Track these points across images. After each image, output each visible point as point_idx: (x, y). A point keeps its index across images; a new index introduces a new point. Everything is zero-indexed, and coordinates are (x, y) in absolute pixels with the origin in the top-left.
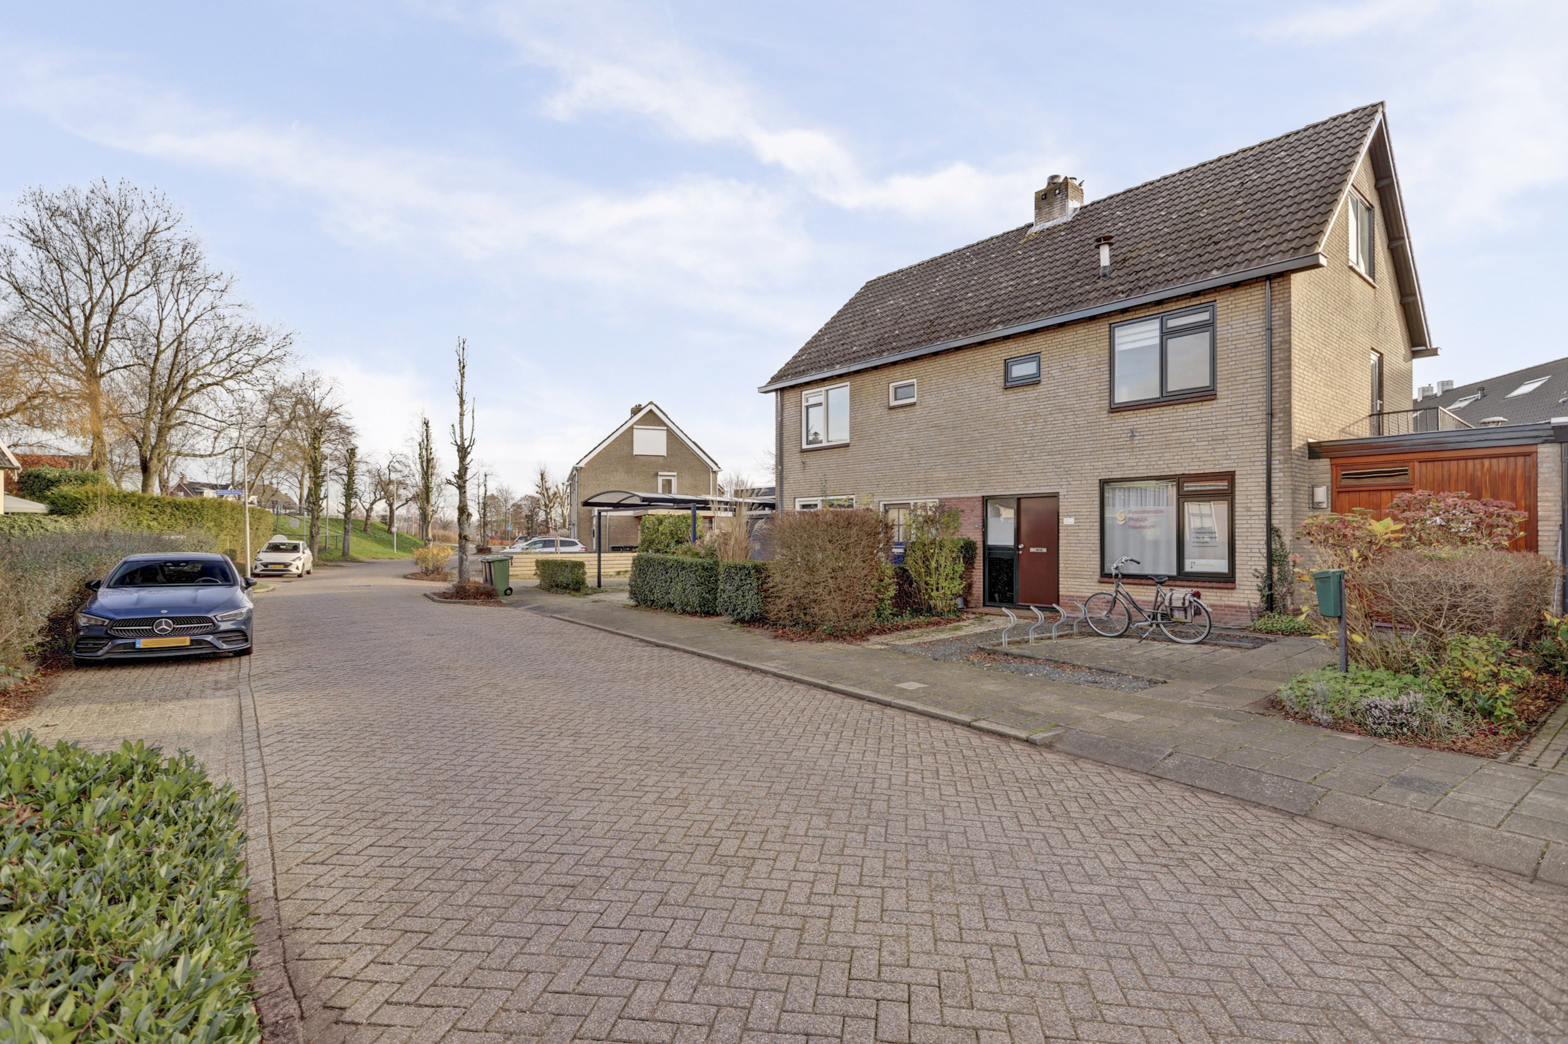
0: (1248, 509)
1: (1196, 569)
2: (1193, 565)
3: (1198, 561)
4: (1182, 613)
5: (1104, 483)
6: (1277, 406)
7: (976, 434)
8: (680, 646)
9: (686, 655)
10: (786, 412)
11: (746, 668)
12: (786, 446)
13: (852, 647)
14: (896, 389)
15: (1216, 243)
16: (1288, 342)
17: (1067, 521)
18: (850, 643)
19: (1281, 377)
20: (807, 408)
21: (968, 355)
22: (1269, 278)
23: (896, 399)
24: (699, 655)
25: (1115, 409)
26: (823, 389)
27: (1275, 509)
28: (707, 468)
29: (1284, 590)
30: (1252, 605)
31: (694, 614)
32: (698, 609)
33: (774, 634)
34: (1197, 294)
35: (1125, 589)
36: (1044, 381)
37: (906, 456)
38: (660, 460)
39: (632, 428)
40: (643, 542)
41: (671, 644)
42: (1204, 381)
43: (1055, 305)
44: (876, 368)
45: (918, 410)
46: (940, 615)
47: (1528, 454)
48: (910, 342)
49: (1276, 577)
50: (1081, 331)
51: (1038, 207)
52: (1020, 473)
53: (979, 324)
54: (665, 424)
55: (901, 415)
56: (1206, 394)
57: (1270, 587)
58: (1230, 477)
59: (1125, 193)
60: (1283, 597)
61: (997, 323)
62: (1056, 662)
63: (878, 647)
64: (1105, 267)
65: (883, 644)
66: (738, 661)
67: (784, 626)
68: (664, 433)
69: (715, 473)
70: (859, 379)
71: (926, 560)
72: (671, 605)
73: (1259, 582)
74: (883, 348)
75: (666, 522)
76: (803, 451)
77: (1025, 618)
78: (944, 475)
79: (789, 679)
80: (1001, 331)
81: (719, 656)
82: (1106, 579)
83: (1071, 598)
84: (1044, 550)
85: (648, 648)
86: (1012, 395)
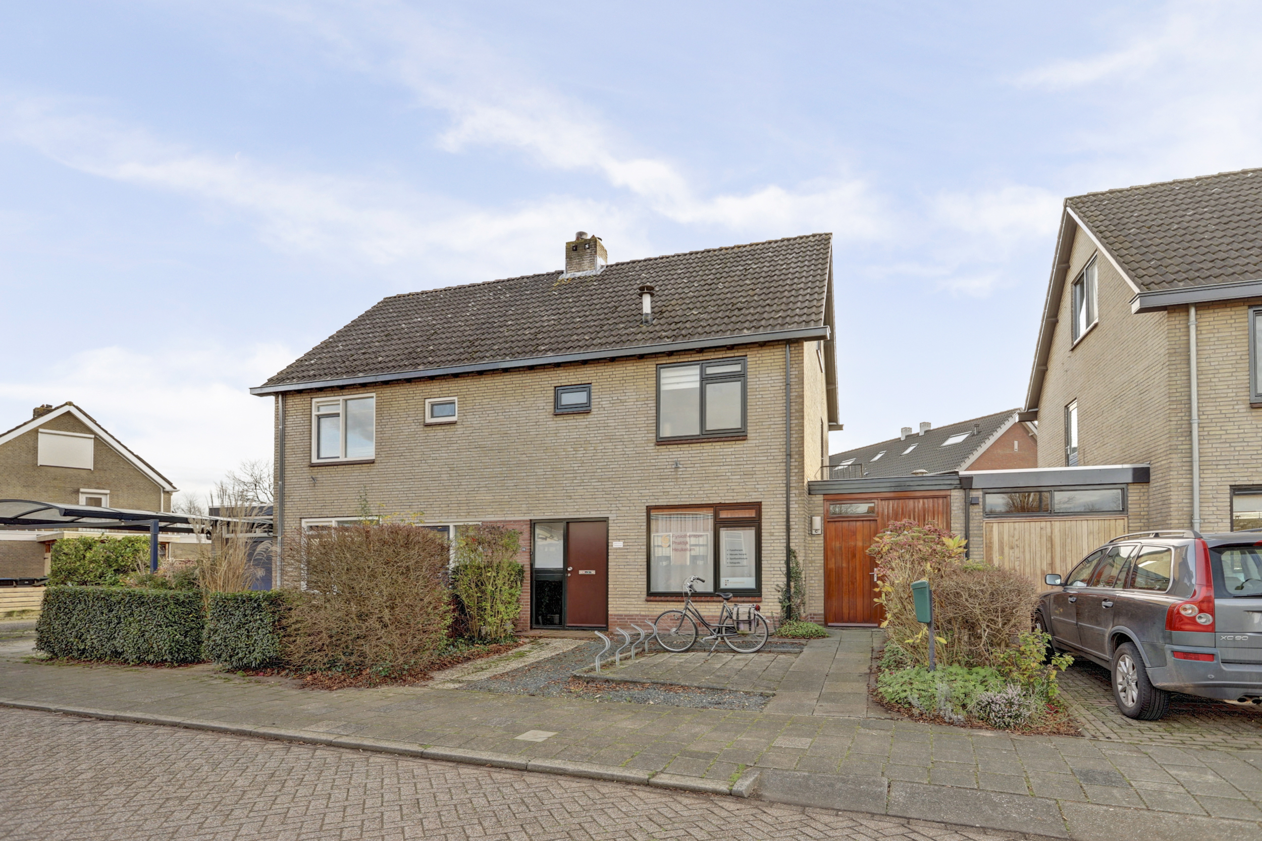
0: (772, 534)
1: (730, 586)
2: (728, 582)
3: (731, 579)
4: (747, 626)
5: (649, 509)
6: (794, 450)
7: (524, 458)
8: (148, 716)
9: (161, 730)
10: (290, 421)
11: (277, 738)
12: (290, 458)
13: (418, 690)
14: (433, 405)
15: (740, 309)
16: (802, 397)
17: (616, 544)
18: (412, 684)
19: (797, 425)
20: (319, 417)
21: (516, 378)
22: (789, 342)
23: (432, 416)
24: (187, 727)
25: (662, 442)
26: (341, 398)
27: (793, 534)
28: (158, 488)
29: (799, 601)
30: (775, 615)
31: (161, 663)
32: (168, 657)
33: (300, 682)
34: (732, 347)
35: (693, 606)
36: (594, 411)
37: (445, 477)
38: (83, 473)
39: (35, 431)
40: (54, 573)
41: (128, 714)
42: (736, 424)
43: (603, 341)
44: (409, 381)
45: (459, 429)
46: (495, 641)
47: (945, 497)
48: (450, 358)
49: (793, 590)
50: (630, 368)
51: (569, 257)
52: (570, 497)
53: (527, 350)
54: (91, 431)
55: (440, 433)
56: (738, 435)
57: (789, 599)
58: (757, 506)
59: (645, 260)
60: (798, 607)
61: (546, 351)
62: (663, 684)
63: (451, 686)
64: (647, 314)
65: (453, 681)
66: (262, 730)
67: (314, 672)
68: (91, 443)
69: (168, 493)
70: (388, 392)
71: (480, 584)
72: (116, 654)
73: (779, 595)
74: (418, 361)
75: (98, 547)
76: (312, 466)
77: (581, 639)
78: (489, 497)
79: (355, 748)
80: (551, 358)
81: (224, 725)
82: (652, 598)
83: (620, 616)
84: (593, 572)
85: (84, 726)
86: (562, 422)
